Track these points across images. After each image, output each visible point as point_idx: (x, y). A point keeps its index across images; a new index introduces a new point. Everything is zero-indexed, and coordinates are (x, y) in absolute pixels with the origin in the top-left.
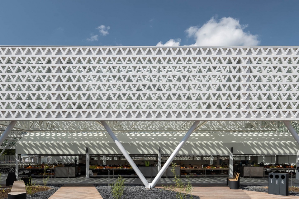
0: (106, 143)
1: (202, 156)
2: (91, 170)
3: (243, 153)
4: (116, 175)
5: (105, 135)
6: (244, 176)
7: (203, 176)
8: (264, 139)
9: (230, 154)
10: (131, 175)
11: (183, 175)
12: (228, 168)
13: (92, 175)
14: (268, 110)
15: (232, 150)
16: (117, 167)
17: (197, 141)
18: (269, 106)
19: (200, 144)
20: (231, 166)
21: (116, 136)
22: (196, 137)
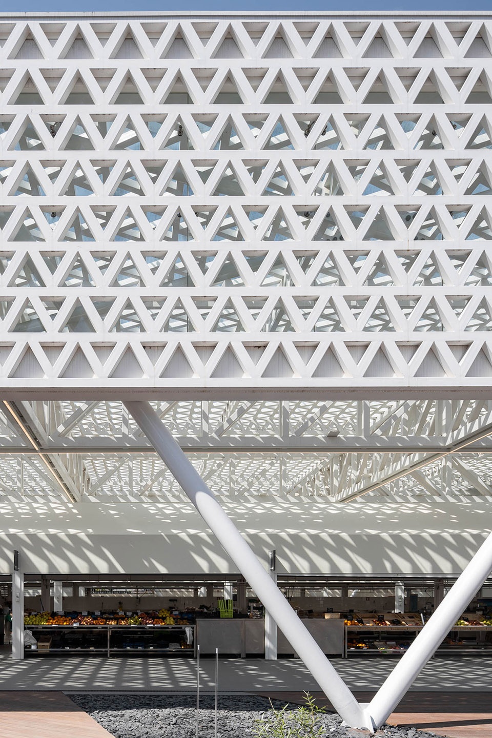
0: (82, 535)
2: (29, 628)
4: (115, 649)
5: (75, 511)
10: (168, 647)
11: (352, 649)
13: (33, 647)
16: (117, 619)
21: (112, 512)
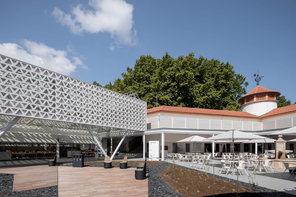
1: (39, 144)
3: (66, 142)
6: (68, 157)
7: (35, 158)
8: (81, 134)
9: (56, 142)
11: (14, 158)
12: (56, 152)
14: (75, 117)
15: (58, 140)
17: (28, 132)
18: (75, 114)
19: (32, 135)
20: (58, 151)
22: (29, 129)
